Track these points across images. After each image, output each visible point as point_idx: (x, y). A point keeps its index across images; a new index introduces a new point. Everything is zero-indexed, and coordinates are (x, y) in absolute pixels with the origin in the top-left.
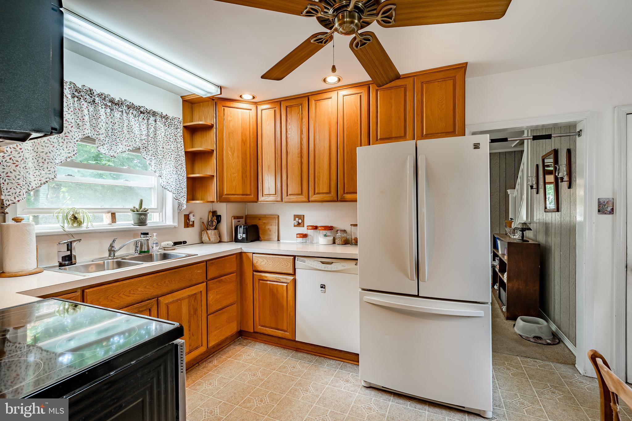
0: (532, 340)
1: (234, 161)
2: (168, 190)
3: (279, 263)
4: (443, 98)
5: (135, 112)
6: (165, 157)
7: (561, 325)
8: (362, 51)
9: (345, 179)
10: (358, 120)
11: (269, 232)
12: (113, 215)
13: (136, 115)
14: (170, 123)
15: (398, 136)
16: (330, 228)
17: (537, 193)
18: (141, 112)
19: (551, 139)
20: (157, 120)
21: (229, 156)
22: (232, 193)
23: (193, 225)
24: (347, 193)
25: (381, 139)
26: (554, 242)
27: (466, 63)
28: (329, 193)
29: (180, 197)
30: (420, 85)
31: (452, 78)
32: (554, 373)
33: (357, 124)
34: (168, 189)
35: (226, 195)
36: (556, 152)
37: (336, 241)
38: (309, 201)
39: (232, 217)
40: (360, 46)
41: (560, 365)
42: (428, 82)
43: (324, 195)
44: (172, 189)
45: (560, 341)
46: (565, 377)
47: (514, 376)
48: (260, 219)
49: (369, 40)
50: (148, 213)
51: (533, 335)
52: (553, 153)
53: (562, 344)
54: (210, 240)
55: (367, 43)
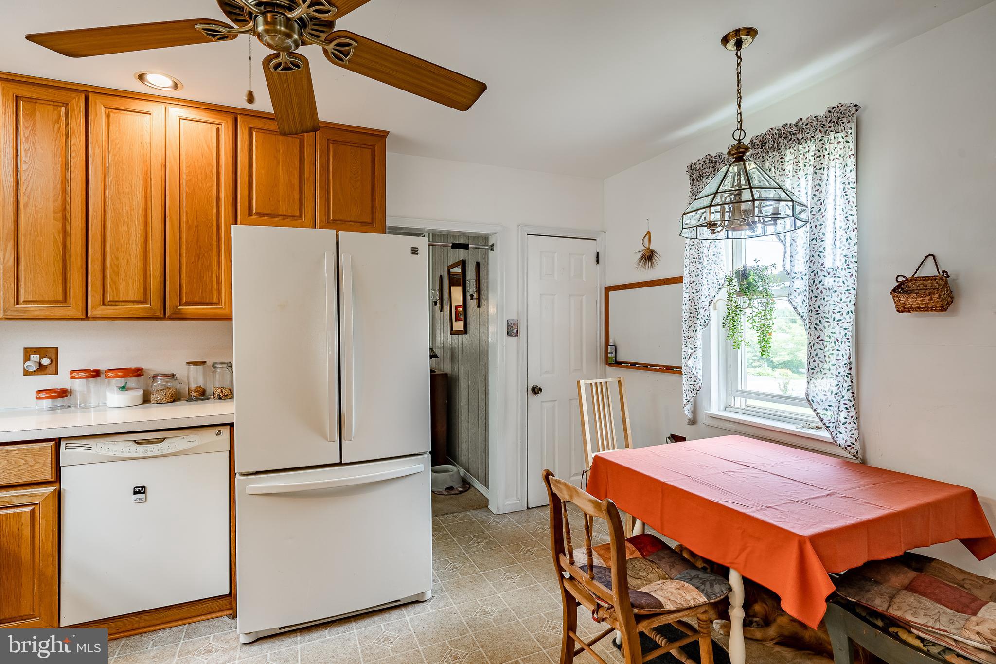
0: (445, 493)
4: (358, 172)
7: (470, 467)
8: (280, 77)
9: (182, 276)
10: (212, 172)
15: (290, 214)
16: (138, 372)
17: (441, 311)
19: (468, 249)
24: (188, 303)
25: (258, 214)
26: (461, 370)
27: (388, 133)
28: (145, 301)
30: (324, 142)
31: (369, 147)
32: (473, 522)
33: (211, 178)
36: (463, 263)
37: (152, 397)
38: (87, 317)
40: (282, 70)
41: (475, 512)
42: (336, 142)
43: (130, 305)
45: (470, 485)
46: (482, 523)
47: (439, 541)
49: (298, 66)
51: (445, 488)
52: (461, 264)
53: (472, 489)
55: (294, 69)
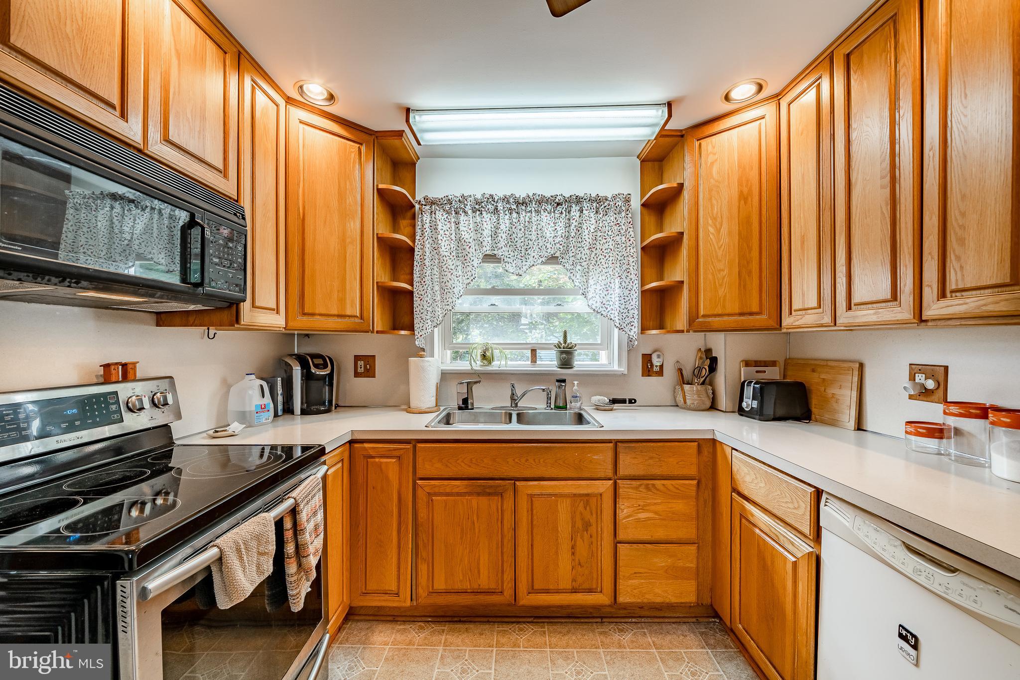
1: (722, 246)
2: (602, 315)
3: (779, 493)
5: (549, 207)
6: (598, 263)
11: (834, 405)
12: (534, 351)
13: (551, 210)
14: (607, 207)
18: (558, 204)
20: (584, 208)
21: (711, 236)
22: (715, 313)
23: (660, 373)
29: (625, 325)
34: (603, 312)
35: (704, 316)
39: (743, 361)
44: (608, 312)
48: (813, 371)
50: (576, 350)
54: (685, 402)
